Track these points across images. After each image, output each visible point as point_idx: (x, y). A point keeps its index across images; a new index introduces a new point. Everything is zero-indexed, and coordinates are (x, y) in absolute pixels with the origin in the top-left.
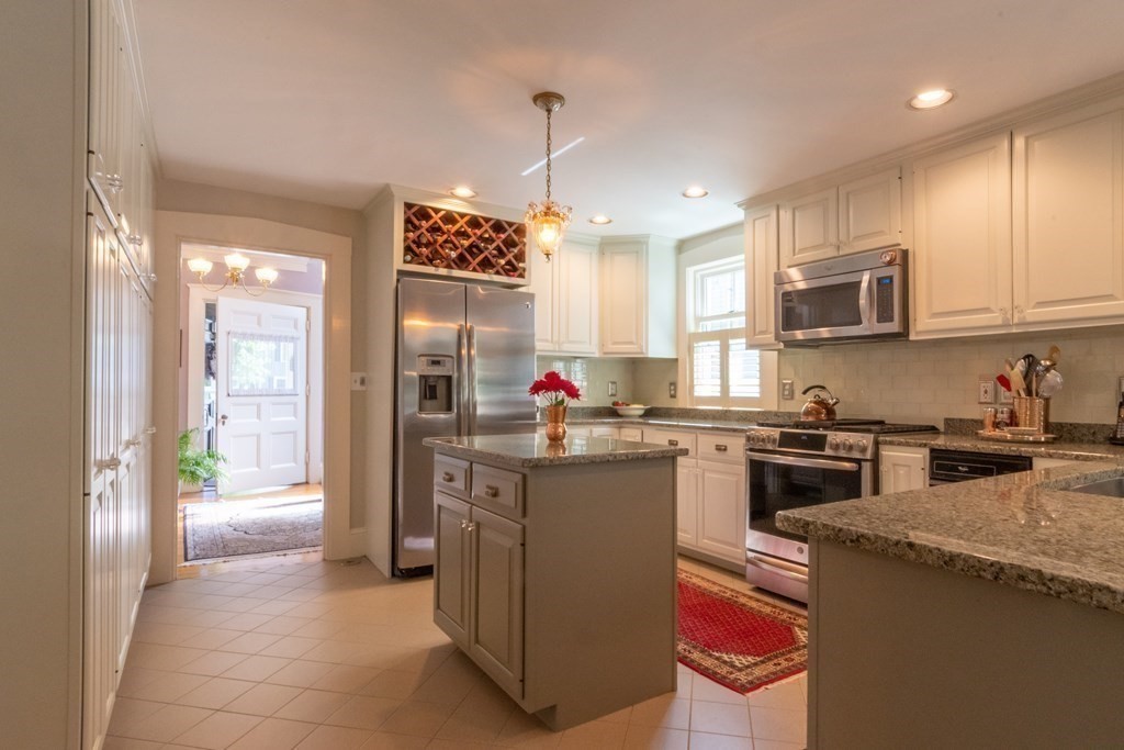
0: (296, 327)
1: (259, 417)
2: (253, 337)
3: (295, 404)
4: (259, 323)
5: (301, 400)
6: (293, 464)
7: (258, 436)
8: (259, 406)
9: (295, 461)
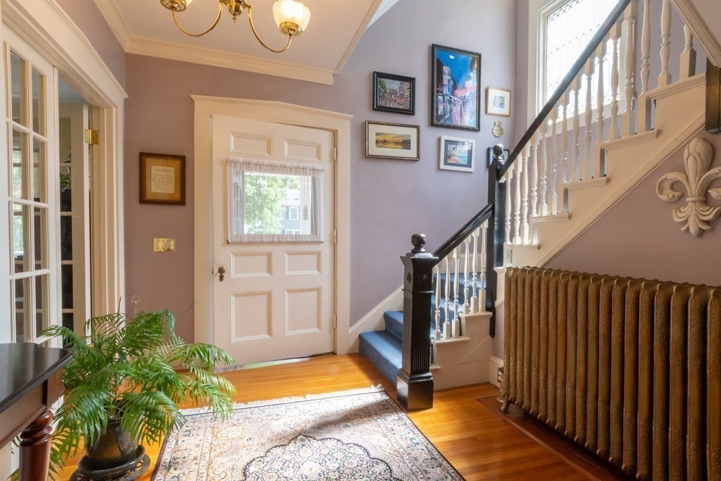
0: (319, 156)
1: (269, 271)
2: (259, 167)
3: (319, 254)
4: (269, 151)
5: (326, 250)
6: (316, 330)
7: (269, 295)
8: (269, 256)
9: (319, 326)
